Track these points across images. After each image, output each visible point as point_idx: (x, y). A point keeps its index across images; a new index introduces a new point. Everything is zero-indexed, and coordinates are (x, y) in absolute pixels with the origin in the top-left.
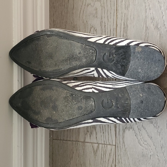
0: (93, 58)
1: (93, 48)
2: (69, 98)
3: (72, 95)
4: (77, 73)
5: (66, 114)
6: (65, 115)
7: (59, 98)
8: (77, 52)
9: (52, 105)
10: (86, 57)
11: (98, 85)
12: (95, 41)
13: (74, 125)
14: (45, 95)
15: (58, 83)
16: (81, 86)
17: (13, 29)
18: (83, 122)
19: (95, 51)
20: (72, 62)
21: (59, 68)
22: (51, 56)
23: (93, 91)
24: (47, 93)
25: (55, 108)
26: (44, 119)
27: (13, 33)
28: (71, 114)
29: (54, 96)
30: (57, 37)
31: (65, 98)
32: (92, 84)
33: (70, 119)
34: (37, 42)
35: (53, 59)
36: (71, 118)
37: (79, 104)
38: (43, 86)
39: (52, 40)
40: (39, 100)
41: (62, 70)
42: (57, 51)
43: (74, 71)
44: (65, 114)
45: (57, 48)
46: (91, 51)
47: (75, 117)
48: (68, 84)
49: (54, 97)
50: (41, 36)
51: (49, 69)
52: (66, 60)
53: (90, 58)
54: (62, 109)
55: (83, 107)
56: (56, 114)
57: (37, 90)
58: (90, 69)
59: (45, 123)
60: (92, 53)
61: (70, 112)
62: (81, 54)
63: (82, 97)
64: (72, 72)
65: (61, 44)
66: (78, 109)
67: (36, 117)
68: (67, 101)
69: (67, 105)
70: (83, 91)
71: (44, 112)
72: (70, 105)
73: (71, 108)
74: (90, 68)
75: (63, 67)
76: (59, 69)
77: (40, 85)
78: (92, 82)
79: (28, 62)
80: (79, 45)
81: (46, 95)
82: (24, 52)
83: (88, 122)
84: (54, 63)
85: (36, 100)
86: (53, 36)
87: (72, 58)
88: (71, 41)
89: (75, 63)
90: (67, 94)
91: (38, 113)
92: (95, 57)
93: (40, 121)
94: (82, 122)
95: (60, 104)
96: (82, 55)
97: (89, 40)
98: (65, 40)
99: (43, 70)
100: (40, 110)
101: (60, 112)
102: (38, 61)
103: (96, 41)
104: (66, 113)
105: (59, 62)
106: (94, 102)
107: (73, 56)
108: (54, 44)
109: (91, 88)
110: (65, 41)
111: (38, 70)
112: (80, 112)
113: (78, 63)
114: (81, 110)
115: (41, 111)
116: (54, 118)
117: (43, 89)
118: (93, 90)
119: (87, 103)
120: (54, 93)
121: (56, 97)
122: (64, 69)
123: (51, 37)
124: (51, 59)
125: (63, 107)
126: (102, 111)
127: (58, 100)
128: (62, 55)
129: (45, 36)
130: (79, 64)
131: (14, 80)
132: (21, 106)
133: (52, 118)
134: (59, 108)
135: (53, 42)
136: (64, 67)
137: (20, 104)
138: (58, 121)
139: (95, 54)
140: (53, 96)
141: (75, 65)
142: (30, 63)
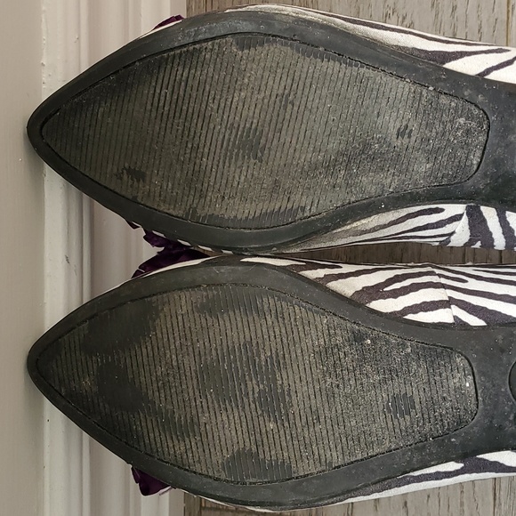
0: (467, 158)
2: (342, 355)
3: (358, 338)
4: (374, 230)
5: (330, 433)
6: (326, 442)
7: (294, 356)
8: (391, 125)
9: (257, 390)
10: (433, 154)
12: (482, 70)
13: (372, 488)
14: (218, 338)
15: (285, 277)
16: (395, 294)
17: (44, 8)
18: (417, 473)
20: (357, 175)
21: (289, 206)
22: (251, 146)
24: (233, 330)
25: (274, 403)
26: (217, 458)
27: (43, 27)
28: (355, 433)
29: (267, 343)
30: (291, 46)
31: (326, 352)
33: (353, 459)
34: (181, 72)
35: (264, 158)
36: (359, 457)
37: (397, 387)
38: (205, 290)
39: (262, 64)
40: (189, 362)
41: (307, 214)
42: (288, 117)
43: (363, 221)
44: (324, 432)
45: (290, 106)
47: (377, 450)
48: (333, 285)
49: (267, 348)
50: (206, 40)
51: (241, 210)
52: (330, 167)
53: (452, 156)
54: (308, 410)
55: (417, 401)
56: (282, 432)
57: (179, 312)
59: (223, 476)
61: (353, 423)
62: (409, 137)
63: (409, 350)
64: (355, 225)
65: (308, 85)
66: (390, 411)
67: (175, 448)
68: (332, 369)
69: (336, 390)
70: (410, 317)
71: (220, 426)
72: (348, 390)
73: (356, 404)
74: (440, 206)
75: (309, 202)
76: (293, 212)
77: (194, 286)
79: (129, 171)
80: (404, 88)
81: (224, 337)
82: (110, 120)
83: (438, 473)
84: (268, 182)
85: (175, 363)
86: (268, 41)
87: (362, 153)
88: (363, 70)
89: (371, 183)
90: (332, 332)
91: (187, 429)
93: (197, 468)
94: (412, 474)
95: (301, 385)
96: (413, 139)
97: (451, 65)
98: (331, 63)
99: (208, 211)
100: (194, 412)
101: (299, 425)
102: (182, 170)
103: (489, 71)
104: (329, 427)
105: (293, 174)
107: (366, 145)
108: (271, 83)
110: (332, 67)
111: (181, 213)
112: (403, 424)
113: (390, 182)
114: (407, 417)
115: (203, 420)
116: (269, 454)
117: (209, 309)
119: (437, 378)
120: (265, 330)
121: (279, 347)
122: (314, 210)
123: (259, 48)
124: (252, 160)
125: (313, 402)
126: (511, 418)
127: (288, 361)
128: (312, 141)
129: (229, 39)
130: (393, 185)
131: (47, 255)
132: (95, 389)
133: (261, 456)
134: (295, 402)
135: (266, 74)
136: (318, 201)
137: (87, 383)
138: (294, 469)
139: (482, 138)
140: (261, 346)
141: (372, 190)
142: (138, 175)
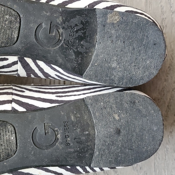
1: (12, 11)
11: (27, 93)
19: (16, 19)
23: (13, 108)
32: (14, 92)
46: (7, 17)
58: (7, 59)
60: (11, 22)
74: (6, 57)
78: (14, 88)
92: (17, 32)
106: (14, 135)
109: (10, 102)
118: (14, 105)
